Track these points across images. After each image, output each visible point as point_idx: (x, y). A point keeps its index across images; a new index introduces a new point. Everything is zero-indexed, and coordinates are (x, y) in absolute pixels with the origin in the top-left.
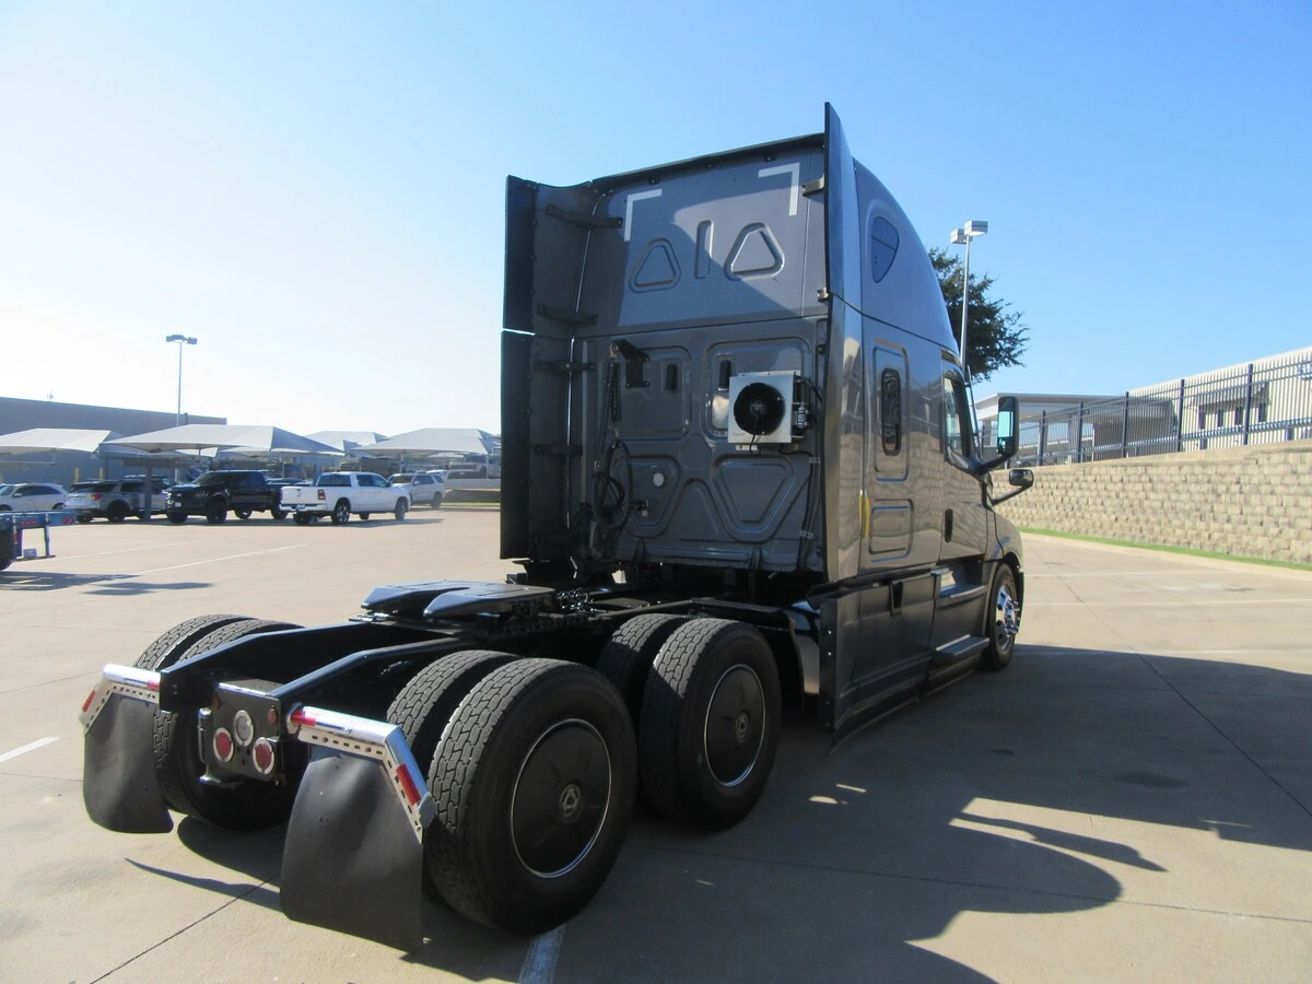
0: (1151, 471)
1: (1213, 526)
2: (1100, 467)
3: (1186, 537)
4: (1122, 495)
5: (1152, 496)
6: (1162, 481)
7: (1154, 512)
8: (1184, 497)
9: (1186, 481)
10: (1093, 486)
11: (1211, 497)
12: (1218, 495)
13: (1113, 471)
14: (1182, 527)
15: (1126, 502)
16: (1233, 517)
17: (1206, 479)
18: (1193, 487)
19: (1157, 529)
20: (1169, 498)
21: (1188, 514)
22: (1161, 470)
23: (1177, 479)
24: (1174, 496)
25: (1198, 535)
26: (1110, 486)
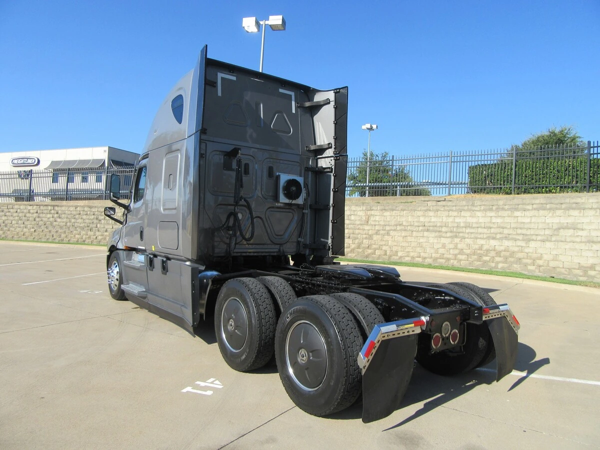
0: (56, 208)
1: (97, 233)
2: (20, 205)
3: (82, 239)
4: (37, 219)
5: (59, 220)
6: (64, 214)
7: (61, 227)
8: (80, 221)
9: (80, 214)
10: (15, 214)
11: (95, 221)
12: (100, 220)
13: (30, 208)
14: (80, 234)
15: (41, 223)
16: (108, 230)
17: (92, 213)
18: (84, 217)
19: (63, 235)
20: (70, 222)
21: (83, 228)
22: (63, 208)
23: (74, 213)
24: (73, 220)
25: (89, 238)
26: (28, 215)
